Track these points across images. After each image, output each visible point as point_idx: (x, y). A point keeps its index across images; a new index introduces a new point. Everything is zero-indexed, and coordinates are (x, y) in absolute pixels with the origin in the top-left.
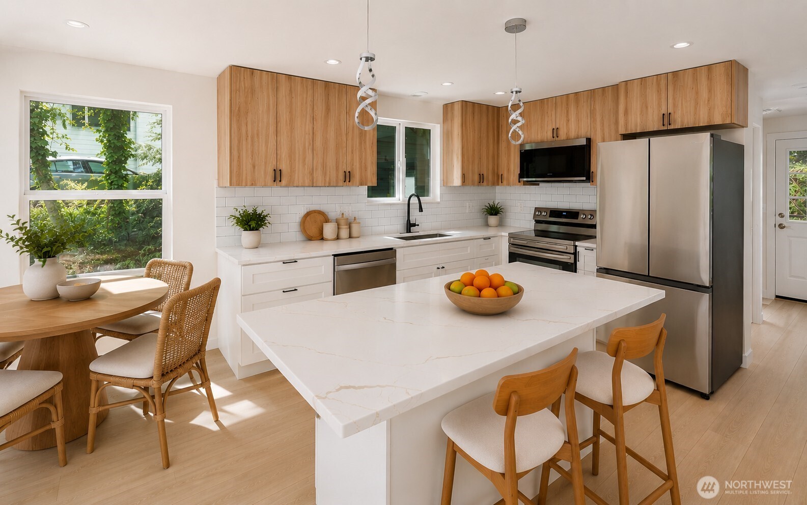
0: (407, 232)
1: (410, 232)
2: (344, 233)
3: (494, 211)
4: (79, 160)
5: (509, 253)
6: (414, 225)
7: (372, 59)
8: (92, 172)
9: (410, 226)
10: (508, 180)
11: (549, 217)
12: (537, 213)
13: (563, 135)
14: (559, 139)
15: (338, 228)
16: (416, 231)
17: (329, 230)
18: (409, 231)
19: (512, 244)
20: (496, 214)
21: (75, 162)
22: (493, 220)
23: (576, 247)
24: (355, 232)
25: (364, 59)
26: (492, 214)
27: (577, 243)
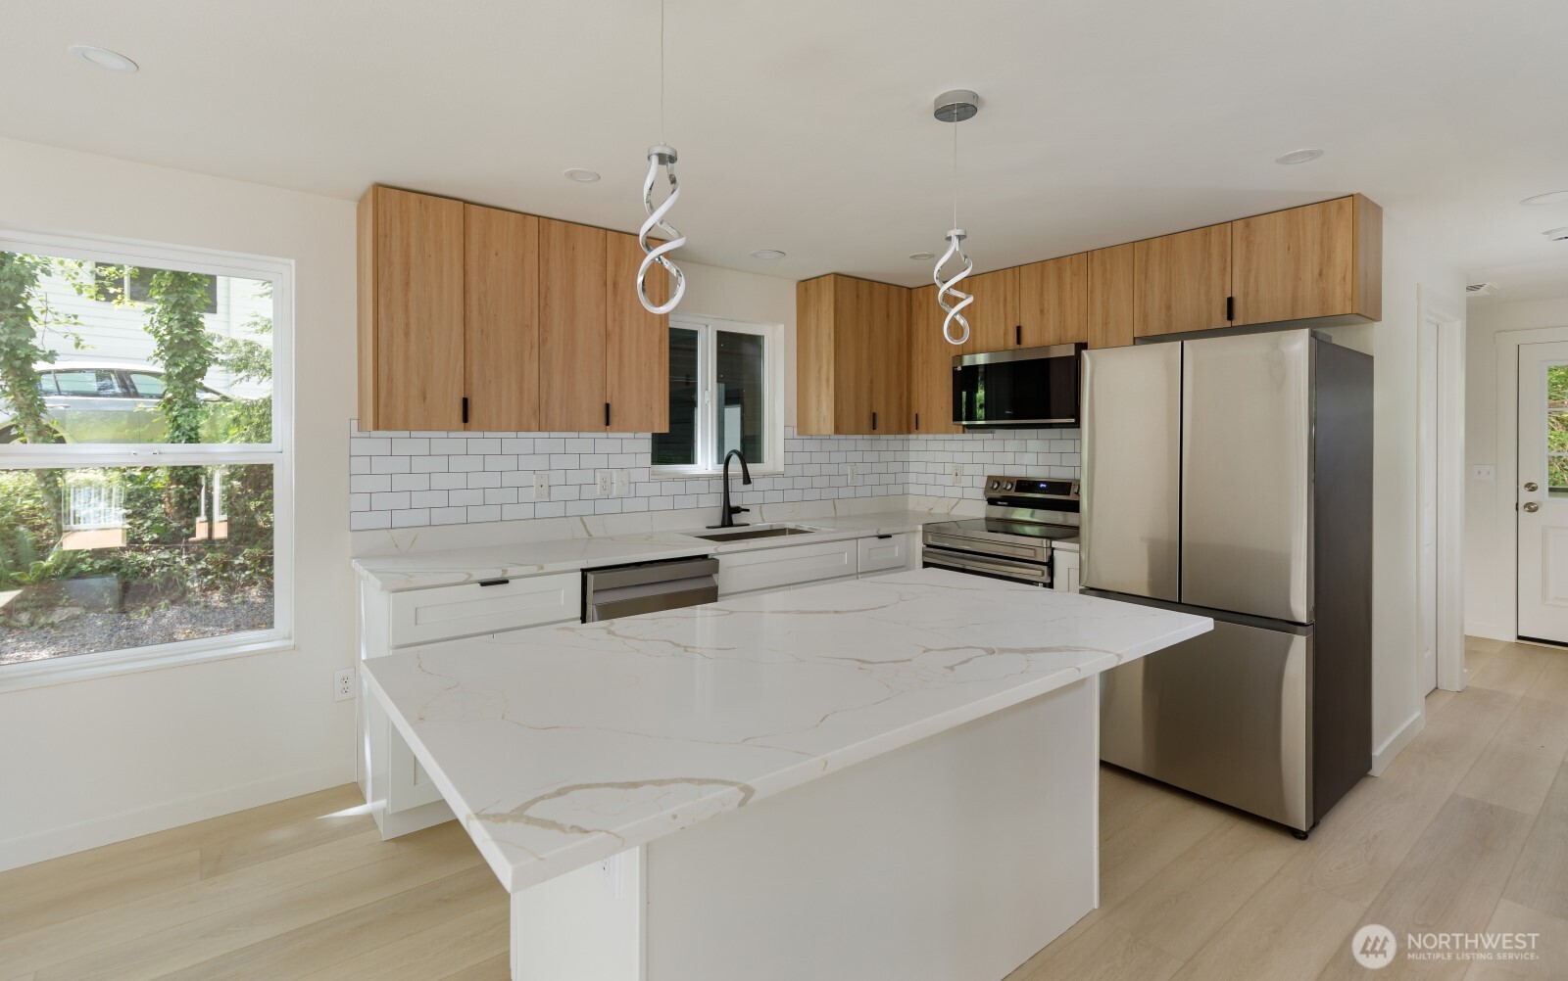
0: (723, 526)
1: (731, 524)
4: (111, 371)
5: (924, 562)
6: (739, 510)
7: (672, 159)
8: (136, 395)
9: (730, 512)
10: (929, 423)
12: (991, 486)
13: (1030, 339)
14: (1022, 346)
16: (742, 523)
18: (727, 523)
19: (930, 546)
21: (101, 375)
23: (1052, 549)
25: (655, 159)
27: (1055, 544)
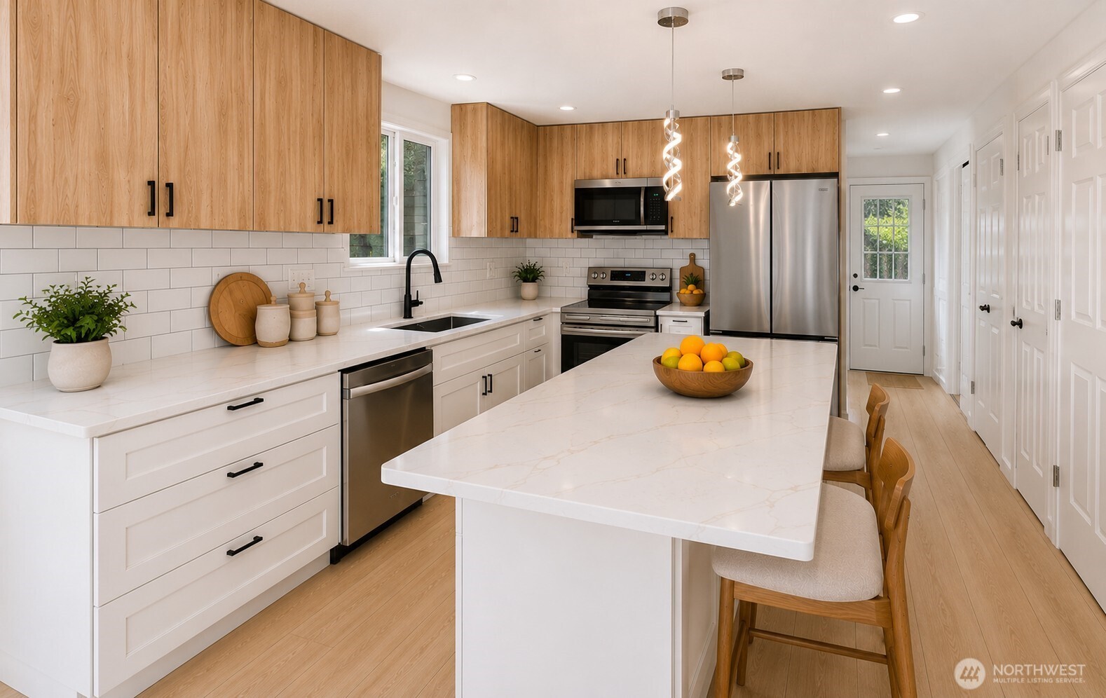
0: (405, 317)
1: (410, 317)
2: (306, 326)
3: (530, 274)
5: (562, 335)
6: (417, 303)
9: (410, 304)
10: (551, 231)
11: (611, 280)
12: (593, 276)
15: (292, 317)
16: (420, 315)
17: (271, 322)
18: (408, 314)
19: (567, 323)
20: (533, 280)
22: (529, 289)
23: (657, 317)
24: (328, 324)
26: (526, 280)
27: (659, 312)
